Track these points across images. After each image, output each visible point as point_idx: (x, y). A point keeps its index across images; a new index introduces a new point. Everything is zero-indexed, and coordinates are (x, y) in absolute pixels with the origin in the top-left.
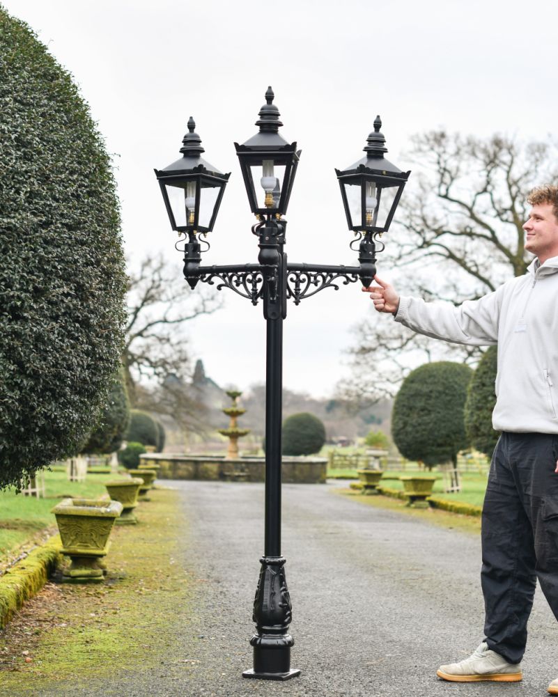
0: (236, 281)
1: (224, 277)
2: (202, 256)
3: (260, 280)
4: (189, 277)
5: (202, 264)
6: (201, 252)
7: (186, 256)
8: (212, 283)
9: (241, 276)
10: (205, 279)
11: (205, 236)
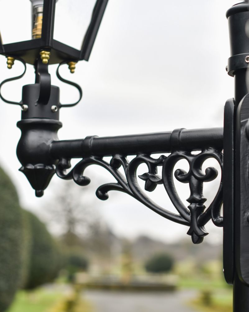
0: (145, 177)
3: (211, 174)
4: (30, 167)
6: (60, 106)
7: (25, 114)
8: (85, 182)
9: (159, 162)
10: (67, 172)
11: (72, 69)
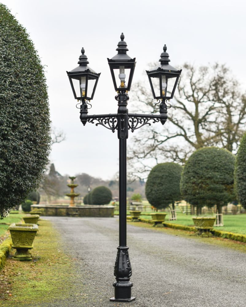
1: (99, 120)
2: (88, 110)
3: (116, 121)
4: (83, 120)
5: (89, 114)
6: (88, 109)
7: (81, 110)
8: (93, 123)
9: (107, 119)
10: (90, 121)
11: (90, 102)
